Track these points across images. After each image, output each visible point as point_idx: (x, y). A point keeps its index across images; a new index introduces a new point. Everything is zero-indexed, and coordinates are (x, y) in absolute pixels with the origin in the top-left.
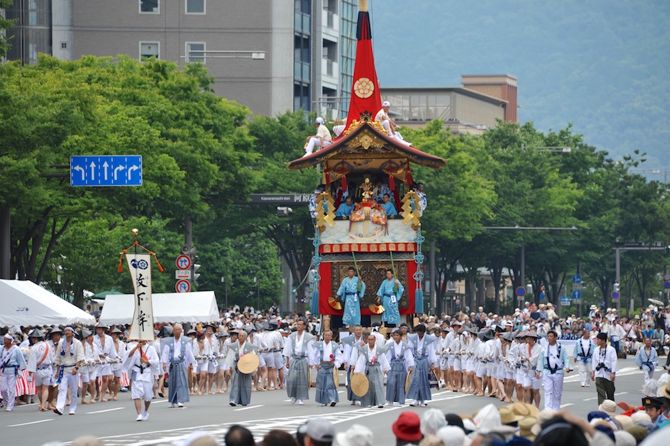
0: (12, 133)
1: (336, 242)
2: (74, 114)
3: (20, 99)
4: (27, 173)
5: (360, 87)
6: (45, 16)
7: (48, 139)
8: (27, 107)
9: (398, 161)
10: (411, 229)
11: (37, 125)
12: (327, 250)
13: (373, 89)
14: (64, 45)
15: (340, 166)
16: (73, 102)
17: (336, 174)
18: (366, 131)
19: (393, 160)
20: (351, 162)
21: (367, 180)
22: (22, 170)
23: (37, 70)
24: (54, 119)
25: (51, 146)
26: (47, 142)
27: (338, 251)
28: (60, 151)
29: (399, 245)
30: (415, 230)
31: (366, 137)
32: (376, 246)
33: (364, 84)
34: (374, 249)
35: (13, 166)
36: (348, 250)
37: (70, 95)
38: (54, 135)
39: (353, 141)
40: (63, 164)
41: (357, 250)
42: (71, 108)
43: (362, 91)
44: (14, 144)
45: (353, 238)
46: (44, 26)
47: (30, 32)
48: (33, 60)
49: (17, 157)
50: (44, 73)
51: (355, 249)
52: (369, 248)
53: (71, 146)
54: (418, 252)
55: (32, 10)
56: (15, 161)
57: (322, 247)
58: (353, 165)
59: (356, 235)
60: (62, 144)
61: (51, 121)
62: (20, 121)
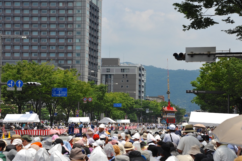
0: (107, 101)
2: (114, 99)
4: (109, 105)
6: (110, 88)
11: (110, 100)
14: (112, 91)
16: (114, 97)
26: (111, 102)
61: (112, 99)
62: (108, 99)
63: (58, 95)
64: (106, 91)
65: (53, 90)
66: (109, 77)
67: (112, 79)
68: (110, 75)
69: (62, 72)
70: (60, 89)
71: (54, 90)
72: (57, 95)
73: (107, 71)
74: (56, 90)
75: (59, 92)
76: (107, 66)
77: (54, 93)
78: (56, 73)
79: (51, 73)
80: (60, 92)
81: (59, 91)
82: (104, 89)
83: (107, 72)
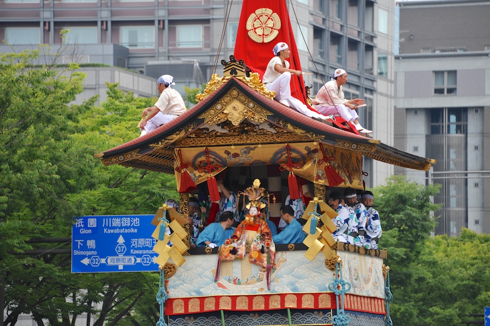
0: (439, 289)
1: (194, 295)
2: (487, 274)
3: (445, 263)
4: (451, 320)
5: (257, 24)
6: (463, 200)
7: (466, 294)
8: (450, 269)
9: (301, 147)
10: (325, 268)
11: (458, 283)
12: (178, 309)
13: (279, 26)
14: (477, 222)
15: (203, 158)
16: (485, 265)
17: (197, 173)
18: (235, 93)
19: (293, 145)
20: (220, 151)
21: (257, 183)
22: (447, 317)
23: (459, 241)
24: (471, 278)
25: (469, 299)
26: (466, 296)
27: (197, 309)
28: (476, 303)
29: (304, 298)
30: (332, 269)
31: (236, 103)
32: (263, 299)
33: (264, 19)
34: (259, 305)
35: (441, 314)
36: (213, 308)
37: (484, 260)
38: (471, 290)
39: (212, 112)
40: (479, 313)
41: (229, 308)
42: (484, 270)
43: (259, 31)
44: (441, 297)
45: (224, 287)
46: (461, 207)
47: (451, 212)
48: (453, 233)
49: (443, 308)
50: (464, 244)
51: (225, 306)
52: (250, 304)
53: (485, 300)
54: (338, 311)
55: (453, 196)
56: (442, 311)
57: (169, 302)
58: (225, 156)
59: (229, 280)
60: (478, 298)
61: (468, 279)
62: (445, 280)
63: (111, 260)
64: (426, 230)
65: (77, 230)
66: (453, 128)
67: (473, 141)
68: (461, 113)
69: (134, 114)
70: (126, 221)
71: (86, 227)
72: (103, 261)
73: (440, 86)
74: (96, 233)
75: (121, 240)
76: (438, 53)
77: (84, 247)
78: (98, 118)
79: (61, 118)
80: (128, 243)
81: (118, 235)
82: (416, 213)
83: (439, 91)
